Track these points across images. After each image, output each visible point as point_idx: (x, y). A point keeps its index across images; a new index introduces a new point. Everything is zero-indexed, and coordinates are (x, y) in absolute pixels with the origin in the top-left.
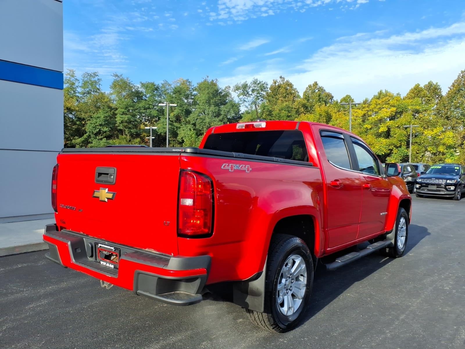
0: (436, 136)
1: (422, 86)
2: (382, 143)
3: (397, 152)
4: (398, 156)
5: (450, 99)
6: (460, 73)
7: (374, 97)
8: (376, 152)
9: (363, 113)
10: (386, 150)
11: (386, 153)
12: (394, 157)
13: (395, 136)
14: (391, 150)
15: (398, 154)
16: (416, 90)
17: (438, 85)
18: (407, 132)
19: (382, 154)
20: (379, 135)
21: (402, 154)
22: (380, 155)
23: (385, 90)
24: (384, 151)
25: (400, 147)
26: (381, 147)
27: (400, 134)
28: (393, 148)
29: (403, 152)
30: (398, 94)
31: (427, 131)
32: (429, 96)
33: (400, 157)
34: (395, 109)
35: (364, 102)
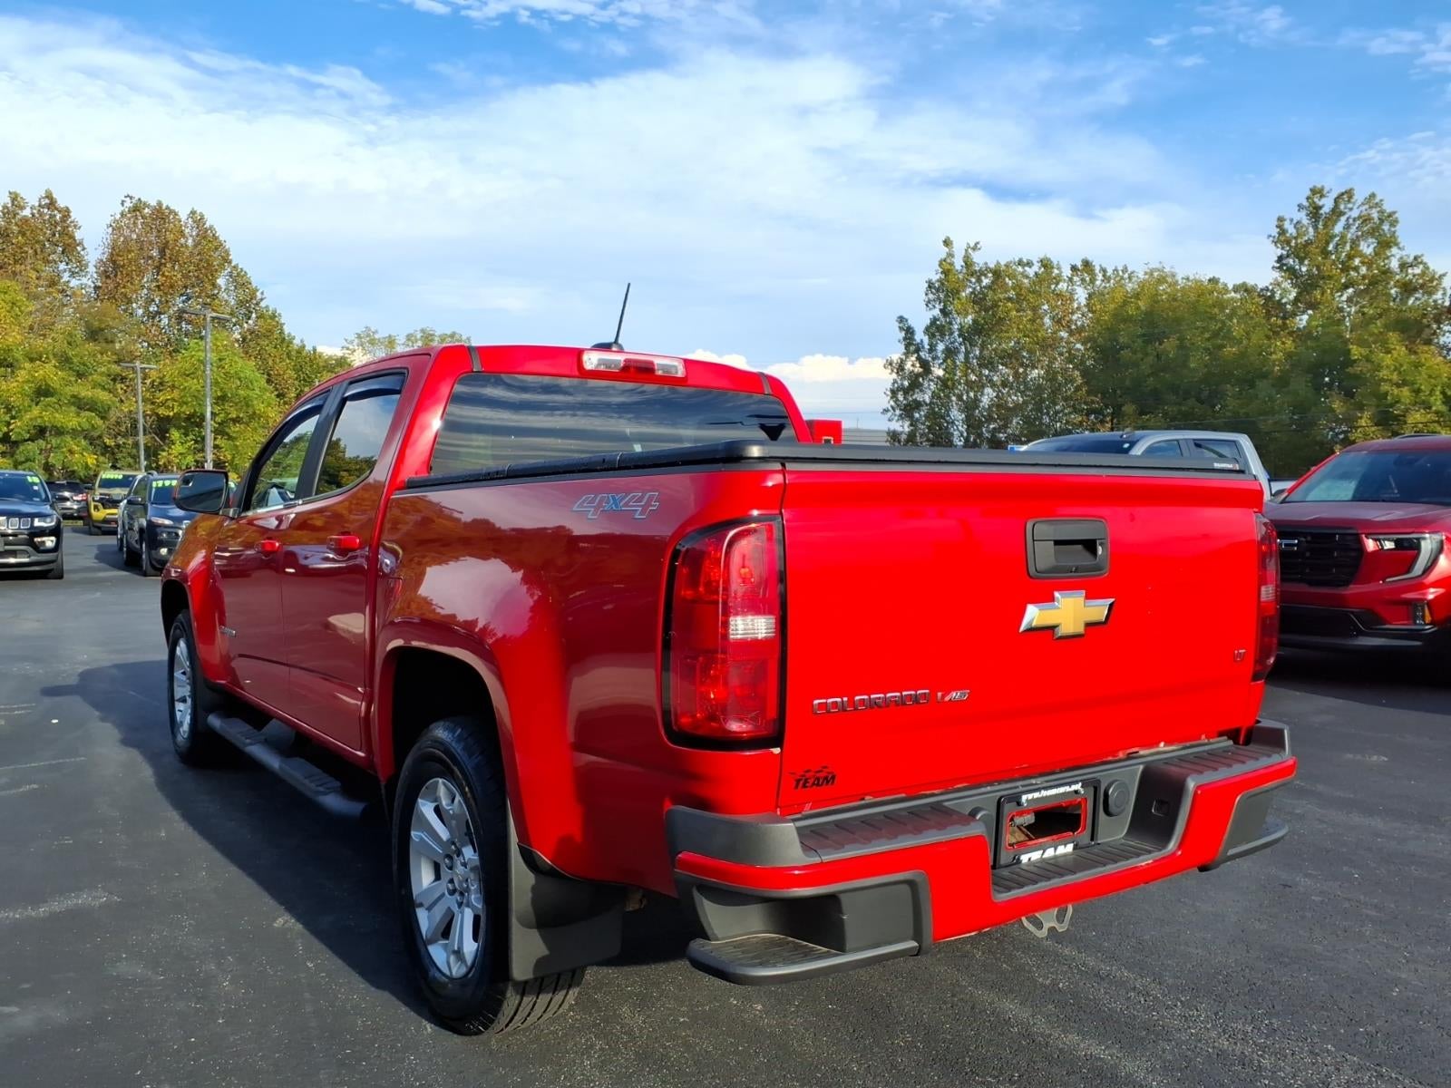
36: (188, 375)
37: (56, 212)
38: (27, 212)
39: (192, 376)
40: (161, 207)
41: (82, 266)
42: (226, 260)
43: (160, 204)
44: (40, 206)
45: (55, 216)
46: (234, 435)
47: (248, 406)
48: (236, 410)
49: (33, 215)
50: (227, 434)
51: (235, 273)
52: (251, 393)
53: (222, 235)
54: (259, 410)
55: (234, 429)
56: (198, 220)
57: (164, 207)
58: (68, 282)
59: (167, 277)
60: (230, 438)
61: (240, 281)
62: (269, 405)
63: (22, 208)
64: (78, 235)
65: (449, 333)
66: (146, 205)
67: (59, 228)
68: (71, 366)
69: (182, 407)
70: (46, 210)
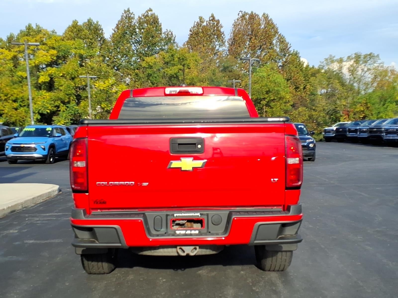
0: (108, 89)
1: (80, 23)
2: (45, 97)
3: (66, 109)
4: (68, 115)
5: (116, 45)
6: (124, 13)
7: (21, 32)
8: (38, 109)
9: (12, 54)
10: (52, 107)
11: (52, 111)
12: (62, 116)
13: (61, 88)
14: (58, 107)
15: (68, 112)
16: (76, 28)
17: (99, 25)
18: (74, 83)
19: (47, 112)
20: (39, 87)
21: (73, 112)
22: (45, 114)
23: (36, 24)
24: (50, 108)
25: (69, 102)
26: (44, 103)
27: (68, 85)
28: (59, 104)
29: (74, 109)
30: (53, 32)
31: (98, 83)
32: (91, 37)
33: (70, 116)
34: (55, 52)
35: (8, 38)
36: (255, 83)
37: (215, 22)
38: (205, 24)
39: (257, 83)
40: (252, 14)
41: (223, 43)
42: (276, 32)
43: (252, 12)
44: (209, 20)
45: (214, 23)
46: (272, 106)
47: (278, 94)
48: (274, 96)
49: (207, 24)
50: (270, 106)
51: (280, 38)
52: (279, 88)
53: (275, 22)
54: (283, 95)
55: (272, 104)
56: (266, 17)
57: (254, 13)
58: (218, 49)
59: (253, 43)
60: (272, 108)
61: (282, 41)
62: (287, 93)
63: (203, 22)
64: (222, 30)
65: (369, 53)
66: (247, 14)
67: (216, 28)
68: (214, 83)
69: (253, 96)
70: (211, 22)
